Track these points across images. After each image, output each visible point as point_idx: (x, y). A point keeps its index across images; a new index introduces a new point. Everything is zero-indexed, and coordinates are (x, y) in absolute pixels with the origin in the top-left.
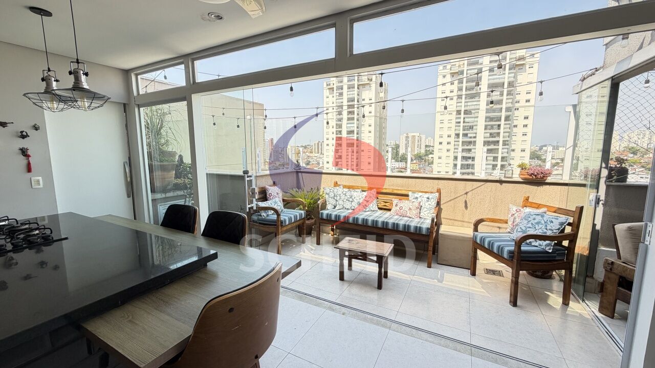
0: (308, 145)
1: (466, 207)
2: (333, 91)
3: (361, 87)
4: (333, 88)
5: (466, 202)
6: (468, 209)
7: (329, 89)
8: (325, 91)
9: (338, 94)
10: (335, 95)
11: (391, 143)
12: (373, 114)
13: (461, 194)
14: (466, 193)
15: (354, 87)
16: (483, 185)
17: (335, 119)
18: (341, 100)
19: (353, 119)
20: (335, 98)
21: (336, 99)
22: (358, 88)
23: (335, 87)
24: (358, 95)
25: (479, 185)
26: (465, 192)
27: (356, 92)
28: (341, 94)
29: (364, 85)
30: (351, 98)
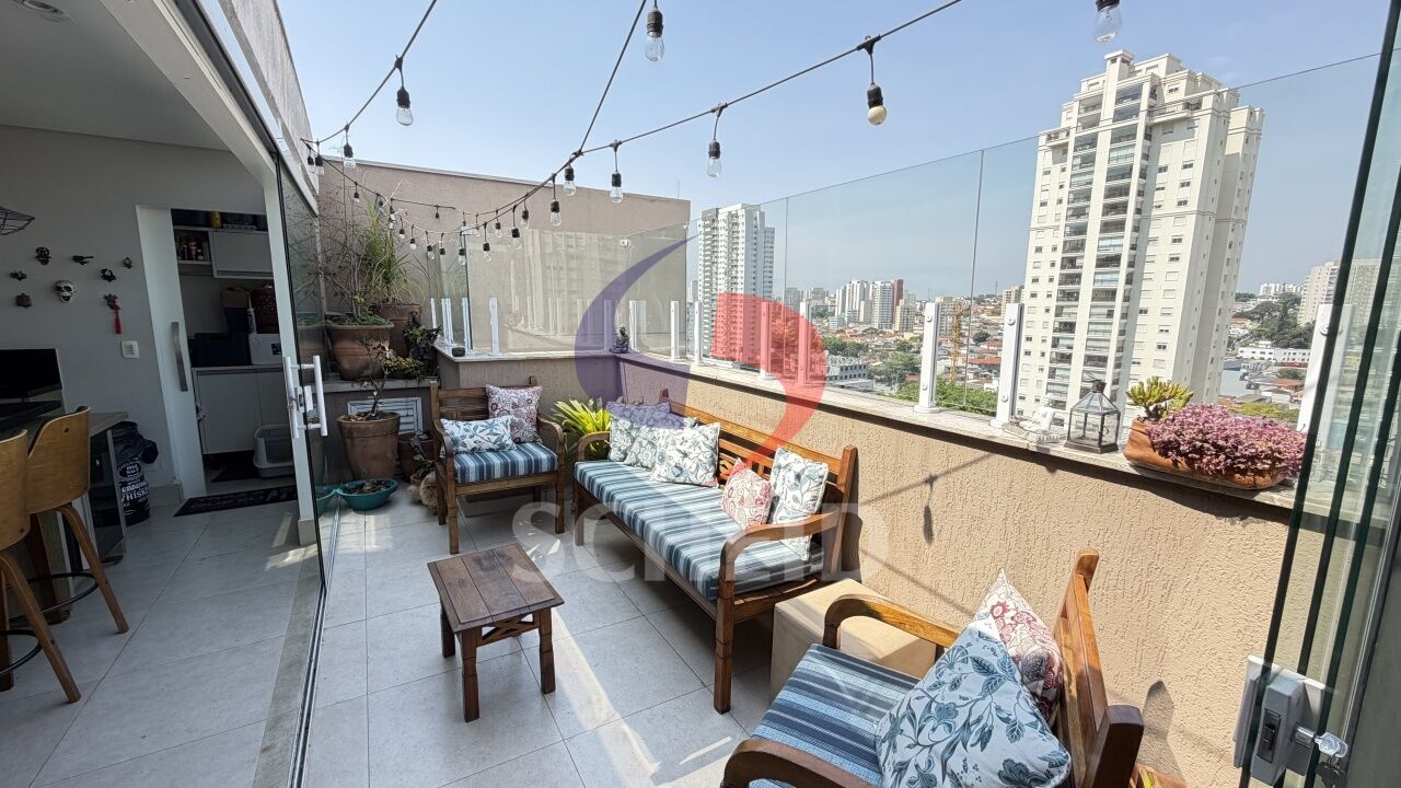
0: (988, 296)
1: (928, 532)
2: (1065, 152)
3: (1157, 133)
4: (1067, 144)
5: (927, 513)
6: (936, 542)
7: (1053, 147)
8: (1040, 155)
9: (1078, 161)
10: (1069, 165)
11: (1268, 289)
12: (1193, 206)
13: (912, 482)
14: (931, 480)
15: (1134, 136)
16: (982, 458)
17: (1062, 228)
18: (1087, 178)
19: (1120, 225)
20: (1069, 172)
21: (1072, 176)
22: (1148, 137)
23: (1071, 141)
24: (1146, 157)
25: (969, 459)
26: (927, 476)
27: (1138, 151)
28: (1089, 161)
29: (1168, 126)
30: (1122, 168)
